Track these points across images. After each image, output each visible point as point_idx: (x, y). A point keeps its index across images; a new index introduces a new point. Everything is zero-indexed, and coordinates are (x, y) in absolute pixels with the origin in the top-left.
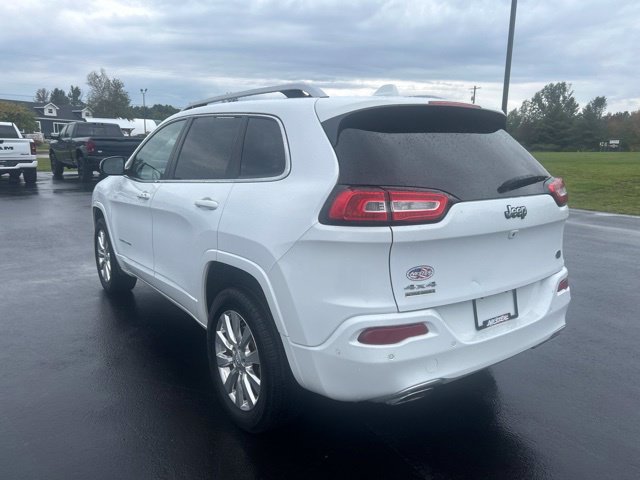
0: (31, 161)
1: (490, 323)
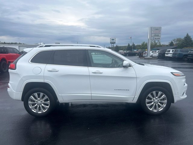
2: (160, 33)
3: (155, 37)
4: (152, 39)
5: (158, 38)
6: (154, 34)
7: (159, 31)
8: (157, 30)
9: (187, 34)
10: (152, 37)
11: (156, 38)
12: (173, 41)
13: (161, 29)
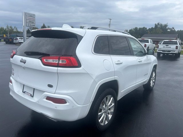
0: (175, 51)
1: (26, 93)
2: (34, 20)
3: (30, 24)
4: (27, 25)
5: (33, 25)
6: (29, 20)
7: (33, 18)
8: (31, 16)
9: (44, 24)
10: (27, 24)
11: (32, 24)
12: (30, 29)
13: (35, 16)
